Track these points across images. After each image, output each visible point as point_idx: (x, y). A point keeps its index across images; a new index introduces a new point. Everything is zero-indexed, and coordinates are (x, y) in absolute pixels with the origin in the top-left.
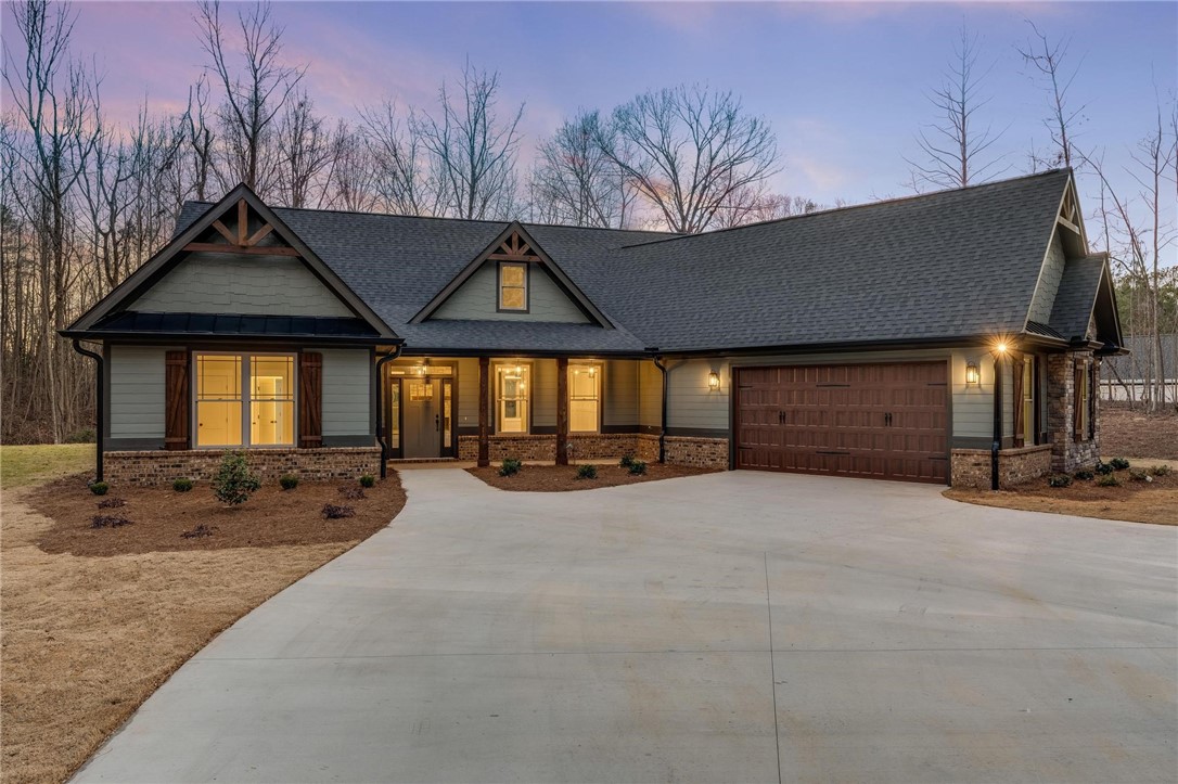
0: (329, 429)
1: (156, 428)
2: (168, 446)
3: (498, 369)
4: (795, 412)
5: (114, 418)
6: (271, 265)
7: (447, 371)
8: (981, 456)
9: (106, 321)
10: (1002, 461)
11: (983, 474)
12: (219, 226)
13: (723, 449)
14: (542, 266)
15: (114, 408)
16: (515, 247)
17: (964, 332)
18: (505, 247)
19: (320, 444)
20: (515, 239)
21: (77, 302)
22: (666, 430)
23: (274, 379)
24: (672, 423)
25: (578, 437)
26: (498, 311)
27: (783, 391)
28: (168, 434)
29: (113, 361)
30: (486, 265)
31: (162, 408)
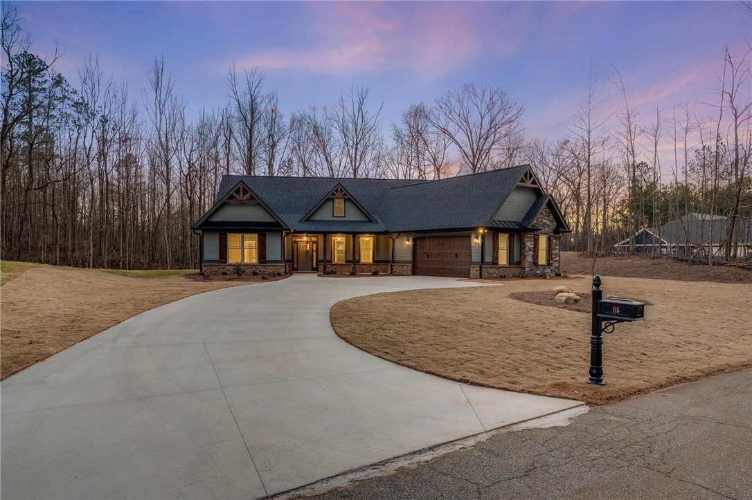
0: (268, 258)
1: (216, 257)
2: (220, 262)
3: (333, 238)
4: (432, 254)
5: (205, 253)
6: (250, 205)
7: (314, 239)
8: (477, 268)
9: (203, 224)
10: (483, 269)
11: (478, 274)
12: (235, 194)
13: (410, 268)
14: (349, 199)
15: (205, 250)
16: (339, 192)
17: (472, 226)
18: (335, 193)
19: (265, 262)
20: (339, 190)
21: (196, 219)
22: (394, 262)
23: (251, 242)
24: (396, 259)
25: (364, 264)
26: (333, 216)
27: (429, 246)
28: (220, 259)
29: (204, 236)
30: (328, 200)
31: (218, 250)
